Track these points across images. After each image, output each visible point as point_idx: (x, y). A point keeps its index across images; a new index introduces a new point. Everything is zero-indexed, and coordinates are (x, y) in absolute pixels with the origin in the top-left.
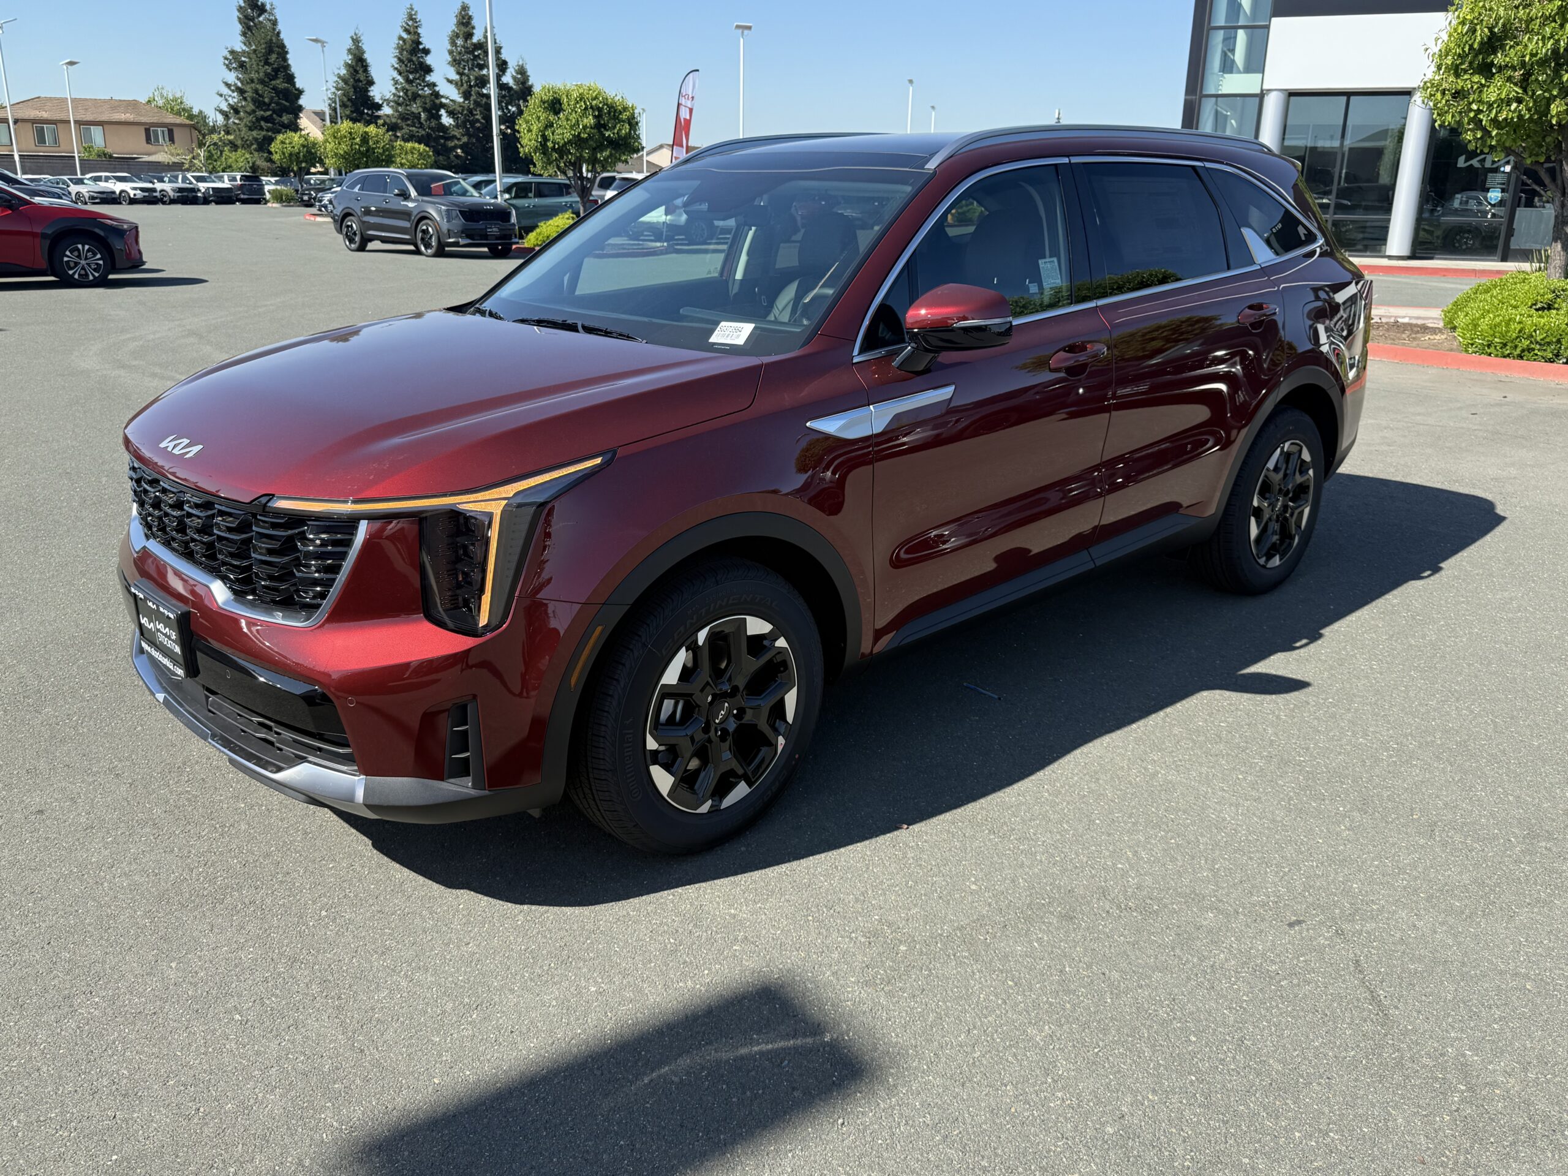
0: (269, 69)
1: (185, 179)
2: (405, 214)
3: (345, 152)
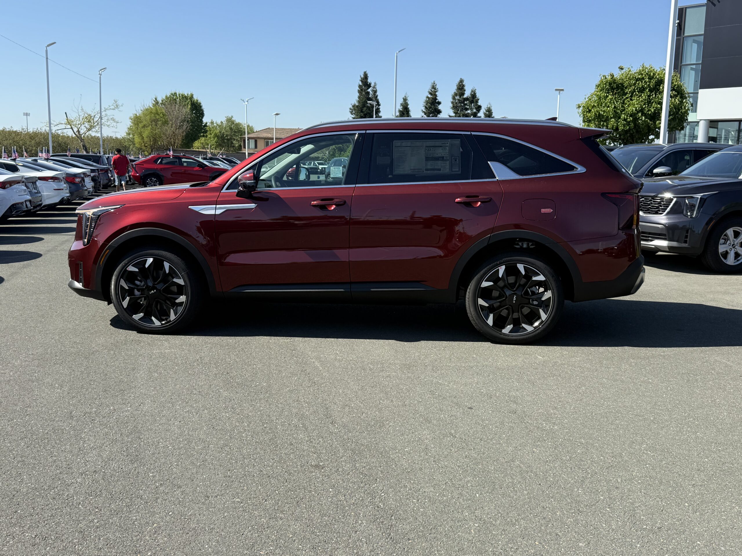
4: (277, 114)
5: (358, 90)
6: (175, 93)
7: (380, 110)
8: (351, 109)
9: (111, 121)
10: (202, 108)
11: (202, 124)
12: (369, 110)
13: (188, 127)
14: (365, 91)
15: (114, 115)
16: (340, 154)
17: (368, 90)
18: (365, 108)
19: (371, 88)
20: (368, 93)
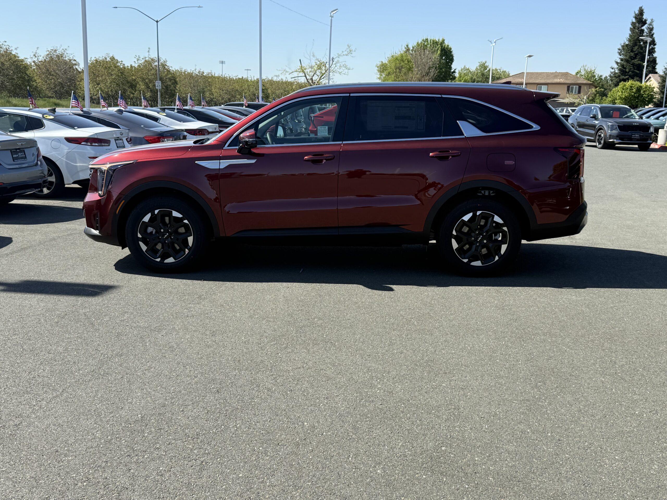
0: (632, 54)
1: (567, 110)
2: (593, 127)
3: (626, 97)
4: (530, 56)
5: (631, 28)
6: (427, 39)
7: (656, 50)
8: (619, 49)
9: (344, 68)
10: (452, 53)
11: (451, 70)
12: (642, 49)
13: (435, 73)
14: (638, 28)
15: (345, 62)
16: (602, 99)
17: (642, 28)
18: (636, 47)
19: (646, 25)
20: (643, 31)
